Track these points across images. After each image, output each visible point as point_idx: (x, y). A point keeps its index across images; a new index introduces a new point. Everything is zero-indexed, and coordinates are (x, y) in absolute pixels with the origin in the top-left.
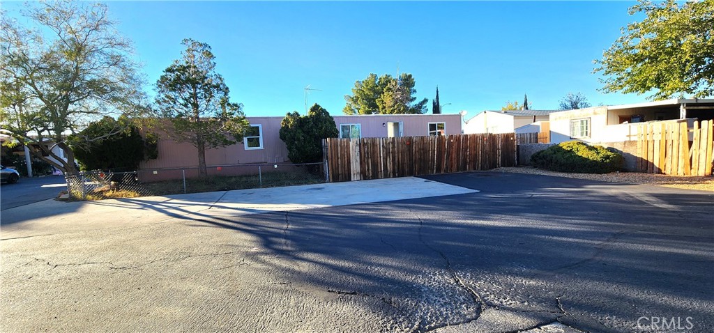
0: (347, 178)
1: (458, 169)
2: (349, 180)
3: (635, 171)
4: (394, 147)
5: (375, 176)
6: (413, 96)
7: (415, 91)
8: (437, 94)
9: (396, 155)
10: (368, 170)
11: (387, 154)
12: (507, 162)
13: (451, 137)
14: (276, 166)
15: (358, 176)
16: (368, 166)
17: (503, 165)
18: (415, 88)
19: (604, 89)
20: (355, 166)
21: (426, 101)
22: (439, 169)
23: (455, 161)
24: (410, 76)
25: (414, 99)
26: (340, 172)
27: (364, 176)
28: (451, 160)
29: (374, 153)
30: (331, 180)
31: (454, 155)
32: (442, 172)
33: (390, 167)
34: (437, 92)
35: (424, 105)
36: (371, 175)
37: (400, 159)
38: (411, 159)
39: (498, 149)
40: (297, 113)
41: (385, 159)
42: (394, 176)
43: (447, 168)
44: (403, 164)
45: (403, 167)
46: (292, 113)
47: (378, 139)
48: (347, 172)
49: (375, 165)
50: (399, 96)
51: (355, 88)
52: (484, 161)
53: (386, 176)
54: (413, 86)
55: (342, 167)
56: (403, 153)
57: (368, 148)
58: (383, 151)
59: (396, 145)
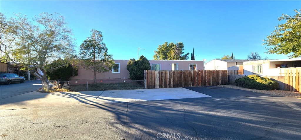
0: (154, 87)
1: (202, 85)
2: (155, 88)
3: (284, 90)
4: (174, 74)
5: (166, 87)
6: (183, 51)
7: (184, 49)
8: (193, 51)
9: (175, 78)
10: (163, 84)
11: (171, 77)
12: (224, 83)
13: (199, 71)
14: (124, 81)
15: (159, 86)
16: (163, 82)
17: (222, 84)
18: (184, 48)
19: (268, 52)
20: (157, 82)
21: (188, 54)
22: (193, 85)
23: (200, 82)
24: (182, 43)
25: (184, 52)
26: (151, 85)
27: (161, 86)
28: (199, 81)
29: (165, 77)
30: (147, 88)
31: (200, 79)
32: (195, 86)
33: (172, 83)
34: (193, 50)
35: (188, 56)
36: (164, 86)
37: (177, 80)
38: (181, 80)
39: (220, 77)
40: (134, 59)
41: (170, 80)
42: (174, 87)
43: (197, 84)
44: (178, 82)
45: (178, 83)
46: (132, 59)
47: (167, 71)
48: (154, 85)
49: (166, 82)
50: (177, 52)
51: (159, 48)
52: (213, 82)
53: (170, 87)
54: (183, 47)
55: (152, 83)
56: (178, 77)
57: (163, 75)
58: (169, 76)
59: (175, 74)
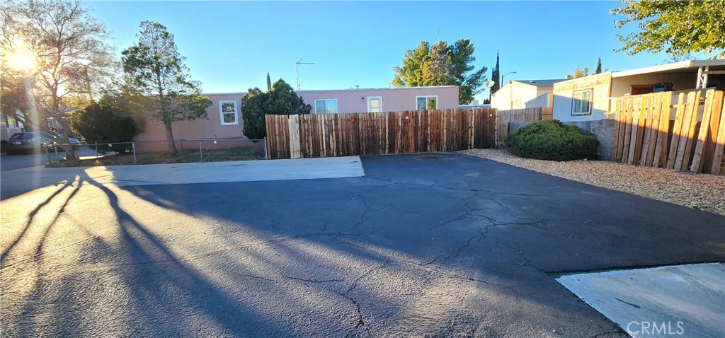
0: (286, 155)
1: (416, 150)
2: (290, 158)
3: (610, 160)
4: (336, 124)
5: (317, 154)
6: (469, 64)
7: (474, 59)
8: (498, 61)
9: (340, 133)
10: (309, 148)
11: (330, 131)
12: (485, 141)
14: (215, 142)
15: (299, 153)
16: (309, 144)
17: (477, 146)
18: (473, 55)
20: (295, 144)
21: (484, 70)
22: (392, 149)
23: (412, 141)
24: (467, 42)
25: (473, 67)
26: (278, 149)
27: (305, 154)
28: (407, 139)
29: (314, 130)
30: (270, 157)
31: (411, 134)
32: (397, 153)
33: (333, 145)
34: (498, 58)
35: (483, 75)
36: (311, 153)
37: (345, 138)
38: (357, 137)
39: (471, 127)
40: (257, 89)
41: (328, 137)
42: (338, 155)
43: (402, 147)
44: (348, 143)
45: (348, 146)
46: (253, 89)
47: (319, 116)
48: (286, 150)
49: (316, 144)
50: (437, 66)
51: (405, 58)
52: (450, 141)
53: (329, 155)
54: (471, 53)
55: (280, 144)
56: (347, 130)
57: (308, 125)
58: (325, 129)
59: (339, 122)
